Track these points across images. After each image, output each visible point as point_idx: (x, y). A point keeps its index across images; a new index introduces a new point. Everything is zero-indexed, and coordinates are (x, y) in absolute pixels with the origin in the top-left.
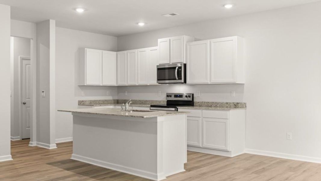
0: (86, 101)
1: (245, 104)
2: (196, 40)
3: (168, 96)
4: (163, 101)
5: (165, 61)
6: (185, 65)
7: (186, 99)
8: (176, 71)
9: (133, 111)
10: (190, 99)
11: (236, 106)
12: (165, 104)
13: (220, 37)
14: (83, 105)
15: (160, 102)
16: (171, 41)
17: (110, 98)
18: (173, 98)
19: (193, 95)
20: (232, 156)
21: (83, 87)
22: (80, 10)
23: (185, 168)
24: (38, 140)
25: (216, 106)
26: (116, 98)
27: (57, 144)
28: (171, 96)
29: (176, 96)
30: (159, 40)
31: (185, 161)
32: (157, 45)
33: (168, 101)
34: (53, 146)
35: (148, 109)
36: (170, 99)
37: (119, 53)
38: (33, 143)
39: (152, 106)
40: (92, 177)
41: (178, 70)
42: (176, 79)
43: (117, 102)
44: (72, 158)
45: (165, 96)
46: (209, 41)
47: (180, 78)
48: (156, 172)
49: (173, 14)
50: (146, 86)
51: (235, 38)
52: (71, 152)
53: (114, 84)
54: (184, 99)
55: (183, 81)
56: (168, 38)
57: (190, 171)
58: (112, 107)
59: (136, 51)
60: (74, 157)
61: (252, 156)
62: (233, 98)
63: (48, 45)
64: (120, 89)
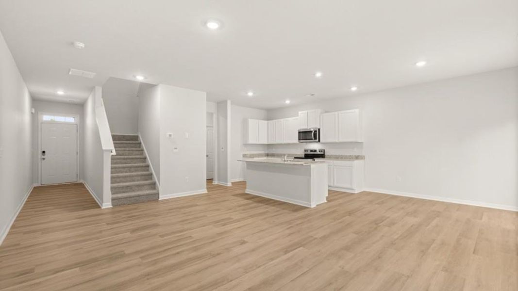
0: (247, 154)
1: (364, 156)
2: (326, 112)
3: (305, 151)
4: (302, 155)
5: (304, 127)
6: (319, 130)
7: (319, 153)
8: (313, 134)
9: (290, 161)
10: (322, 153)
11: (357, 158)
12: (303, 156)
13: (349, 109)
14: (247, 157)
15: (299, 155)
16: (309, 113)
17: (262, 152)
18: (309, 153)
19: (324, 150)
20: (356, 193)
21: (246, 145)
22: (250, 94)
23: (327, 200)
24: (219, 180)
25: (342, 158)
26: (266, 152)
27: (232, 183)
28: (307, 151)
29: (312, 151)
30: (300, 113)
31: (327, 195)
32: (298, 116)
33: (305, 155)
34: (229, 184)
35: (292, 160)
36: (307, 153)
37: (270, 122)
38: (216, 182)
39: (295, 158)
40: (267, 204)
41: (314, 133)
42: (312, 139)
43: (268, 155)
44: (246, 192)
45: (303, 150)
46: (337, 113)
47: (315, 138)
48: (310, 202)
49: (313, 95)
50: (289, 144)
51: (357, 111)
52: (245, 188)
53: (266, 142)
54: (318, 153)
55: (317, 140)
56: (306, 111)
57: (330, 202)
58: (265, 158)
59: (282, 120)
60: (247, 191)
61: (370, 193)
62: (355, 152)
63: (226, 118)
64: (269, 146)
